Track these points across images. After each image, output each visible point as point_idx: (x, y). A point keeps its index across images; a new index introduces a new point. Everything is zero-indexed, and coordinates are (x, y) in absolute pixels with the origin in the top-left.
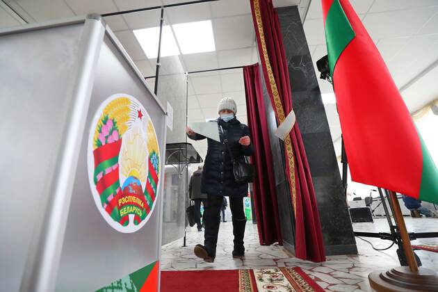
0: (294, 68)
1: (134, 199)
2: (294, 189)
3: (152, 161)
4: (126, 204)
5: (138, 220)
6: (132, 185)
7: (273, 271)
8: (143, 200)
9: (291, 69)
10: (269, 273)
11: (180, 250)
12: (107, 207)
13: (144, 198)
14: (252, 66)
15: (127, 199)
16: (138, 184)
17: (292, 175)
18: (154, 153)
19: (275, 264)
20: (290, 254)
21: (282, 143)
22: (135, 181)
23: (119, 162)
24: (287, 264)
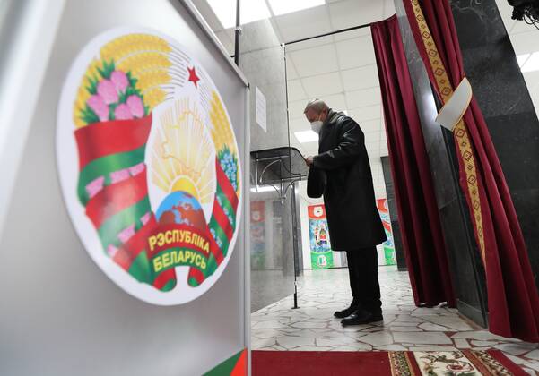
0: (460, 9)
1: (186, 236)
2: (478, 213)
3: (223, 166)
4: (167, 247)
5: (196, 277)
6: (180, 209)
7: (450, 356)
8: (208, 238)
9: (456, 11)
10: (443, 359)
11: (290, 314)
12: (117, 254)
13: (210, 234)
14: (385, 22)
15: (170, 237)
16: (194, 208)
17: (473, 187)
18: (227, 151)
19: (451, 343)
20: (474, 324)
21: (449, 136)
22: (187, 201)
23: (148, 160)
24: (472, 342)
